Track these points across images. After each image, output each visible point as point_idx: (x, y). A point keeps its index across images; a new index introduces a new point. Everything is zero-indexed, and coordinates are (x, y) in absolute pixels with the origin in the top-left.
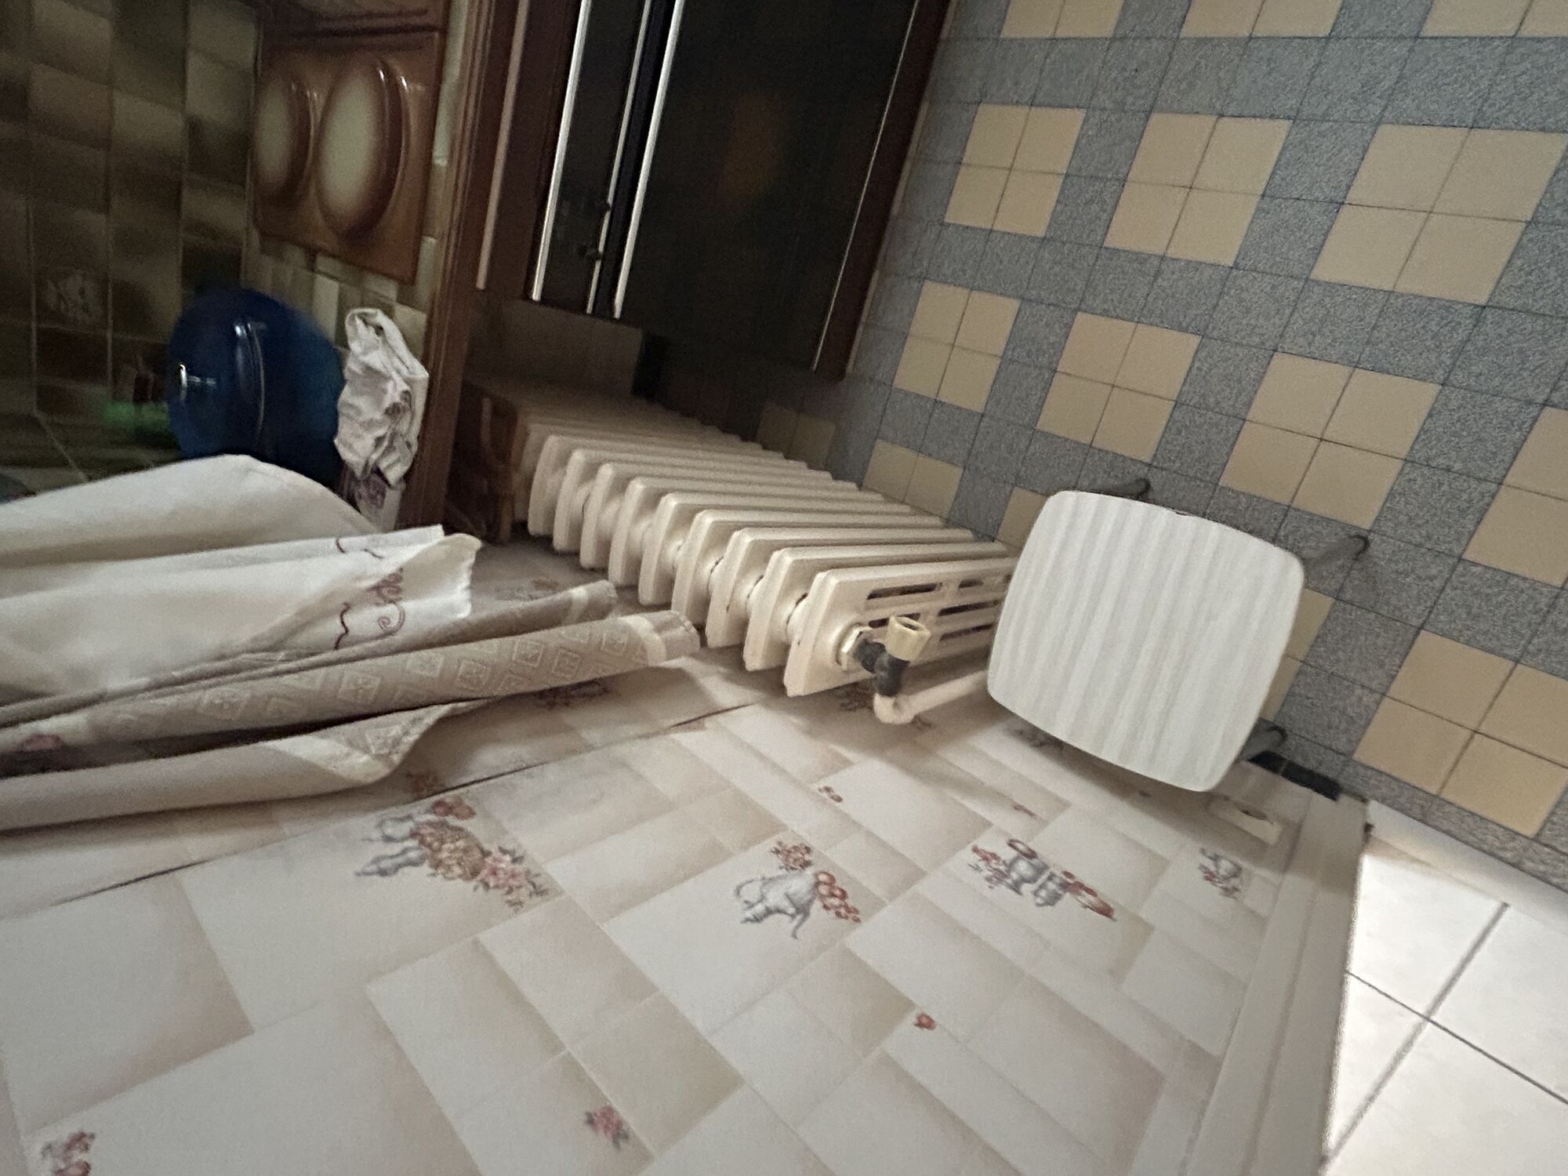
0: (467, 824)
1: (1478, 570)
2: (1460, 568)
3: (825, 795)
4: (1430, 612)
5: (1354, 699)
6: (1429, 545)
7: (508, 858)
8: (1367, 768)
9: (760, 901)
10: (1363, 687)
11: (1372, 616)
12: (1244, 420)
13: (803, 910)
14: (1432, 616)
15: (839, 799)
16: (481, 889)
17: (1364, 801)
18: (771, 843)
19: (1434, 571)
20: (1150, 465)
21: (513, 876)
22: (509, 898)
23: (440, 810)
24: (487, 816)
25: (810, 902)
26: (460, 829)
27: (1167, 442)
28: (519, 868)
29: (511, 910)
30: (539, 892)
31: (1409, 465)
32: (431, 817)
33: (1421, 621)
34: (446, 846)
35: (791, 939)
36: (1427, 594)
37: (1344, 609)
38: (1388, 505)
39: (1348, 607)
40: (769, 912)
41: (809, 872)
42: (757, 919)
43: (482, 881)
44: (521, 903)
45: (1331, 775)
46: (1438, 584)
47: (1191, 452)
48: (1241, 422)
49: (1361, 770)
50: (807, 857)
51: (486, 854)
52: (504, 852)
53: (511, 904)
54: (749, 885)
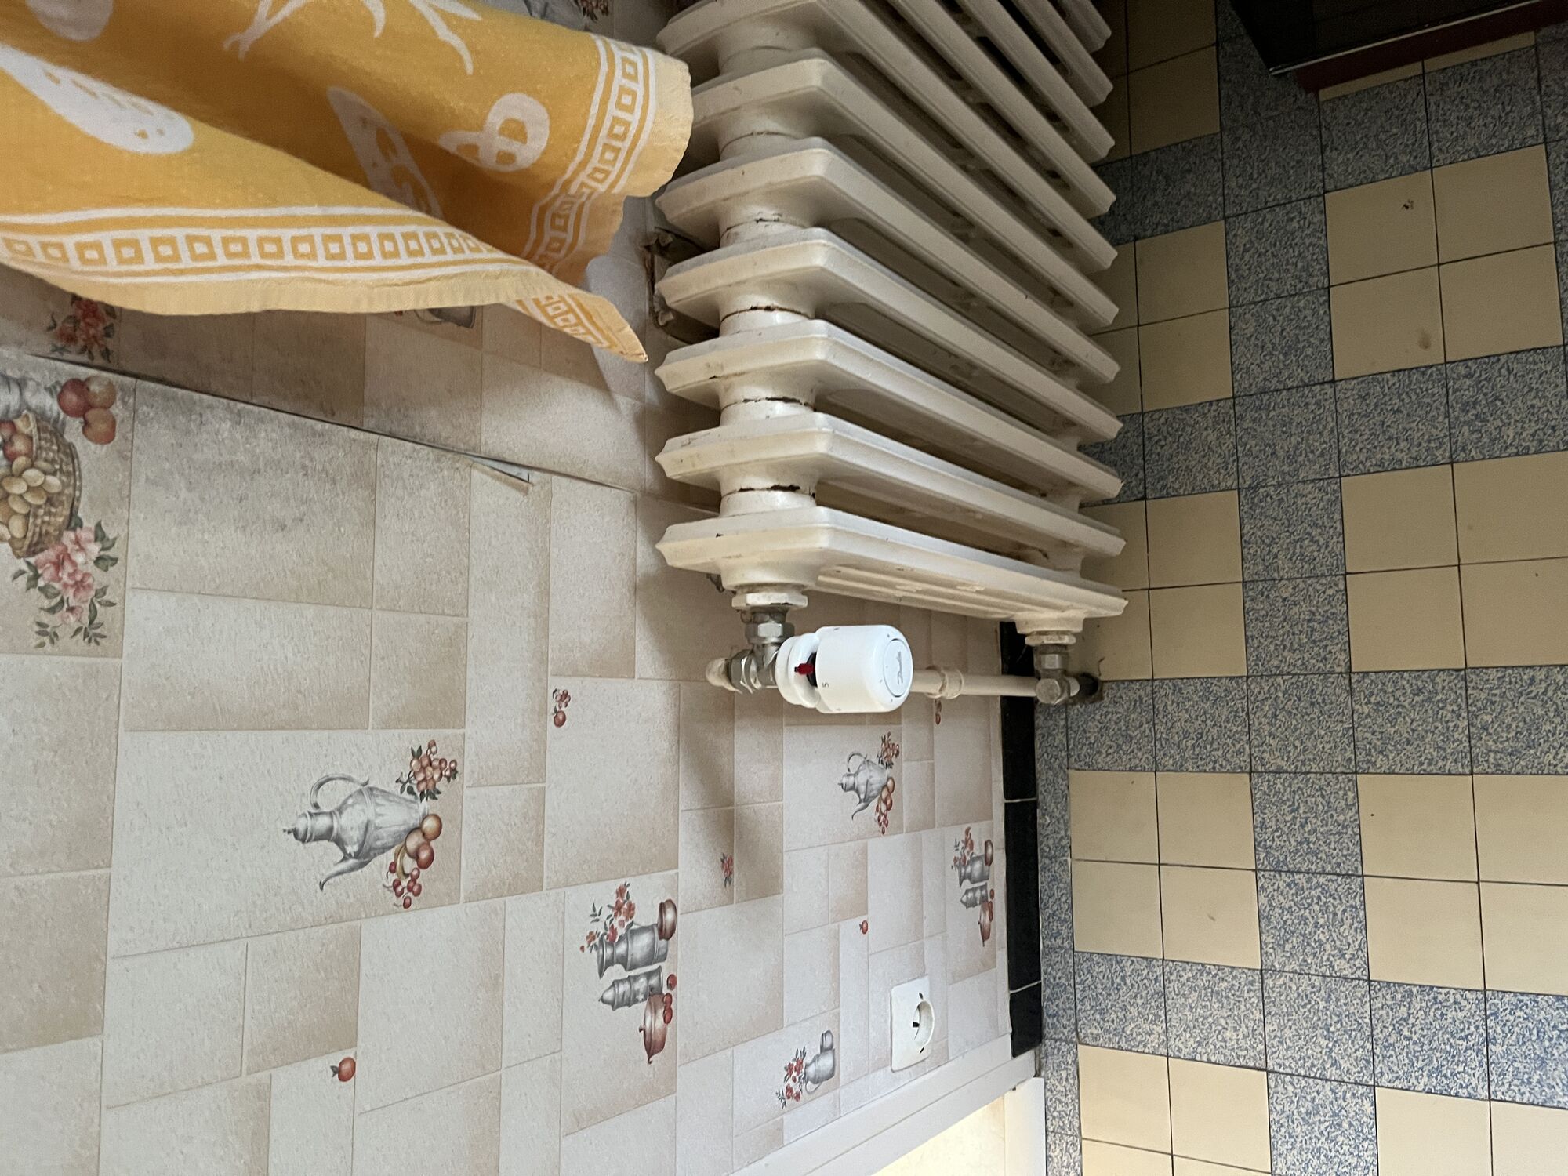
0: (89, 452)
1: (1369, 1109)
2: (1362, 1090)
3: (552, 704)
4: (1292, 1075)
5: (1146, 1027)
6: (1378, 1051)
7: (94, 549)
8: (1076, 1062)
9: (331, 814)
10: (1166, 1031)
11: (1258, 1016)
12: (1472, 774)
13: (364, 856)
14: (1288, 1078)
15: (560, 723)
16: (22, 581)
17: (1037, 1075)
18: (419, 738)
19: (1345, 1065)
20: (1350, 672)
21: (79, 585)
22: (46, 618)
23: (72, 398)
24: (125, 457)
25: (384, 849)
26: (71, 453)
27: (1395, 683)
28: (98, 578)
29: (35, 640)
30: (91, 633)
31: (1481, 996)
32: (51, 405)
33: (1277, 1068)
34: (31, 473)
35: (318, 886)
36: (1313, 1065)
37: (1251, 983)
38: (1414, 990)
39: (1257, 985)
40: (327, 835)
41: (425, 805)
42: (303, 837)
43: (33, 567)
44: (54, 637)
45: (1048, 1031)
46: (1333, 1072)
47: (1393, 721)
48: (1467, 771)
49: (1070, 1058)
50: (441, 785)
51: (73, 522)
52: (99, 535)
53: (43, 629)
54: (341, 783)
